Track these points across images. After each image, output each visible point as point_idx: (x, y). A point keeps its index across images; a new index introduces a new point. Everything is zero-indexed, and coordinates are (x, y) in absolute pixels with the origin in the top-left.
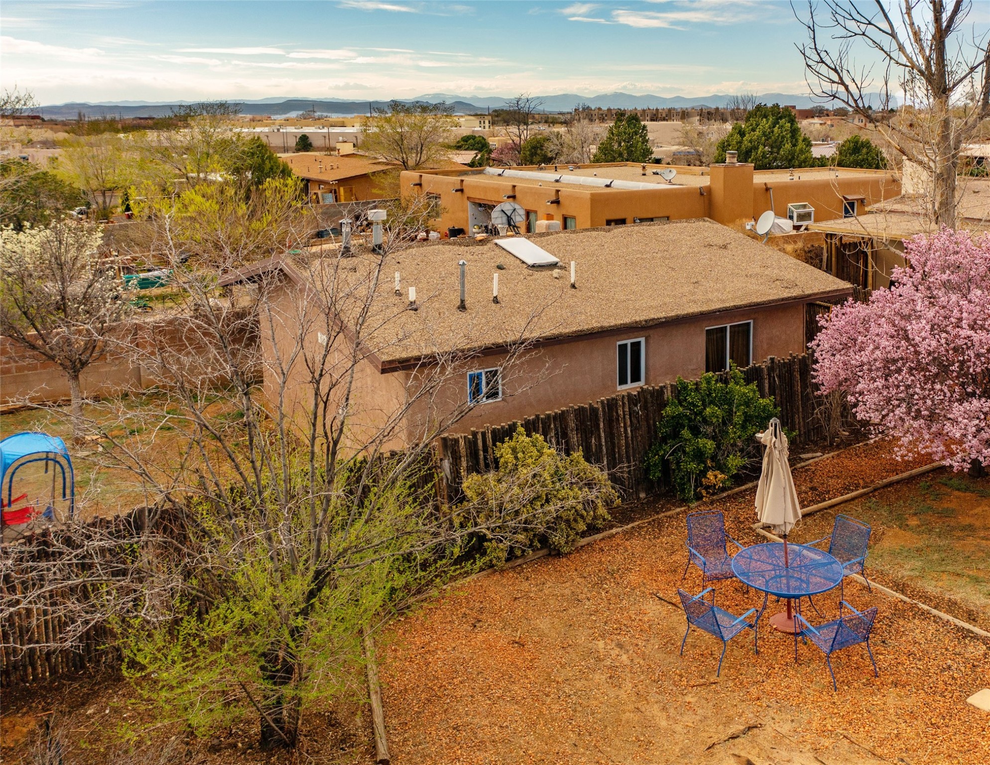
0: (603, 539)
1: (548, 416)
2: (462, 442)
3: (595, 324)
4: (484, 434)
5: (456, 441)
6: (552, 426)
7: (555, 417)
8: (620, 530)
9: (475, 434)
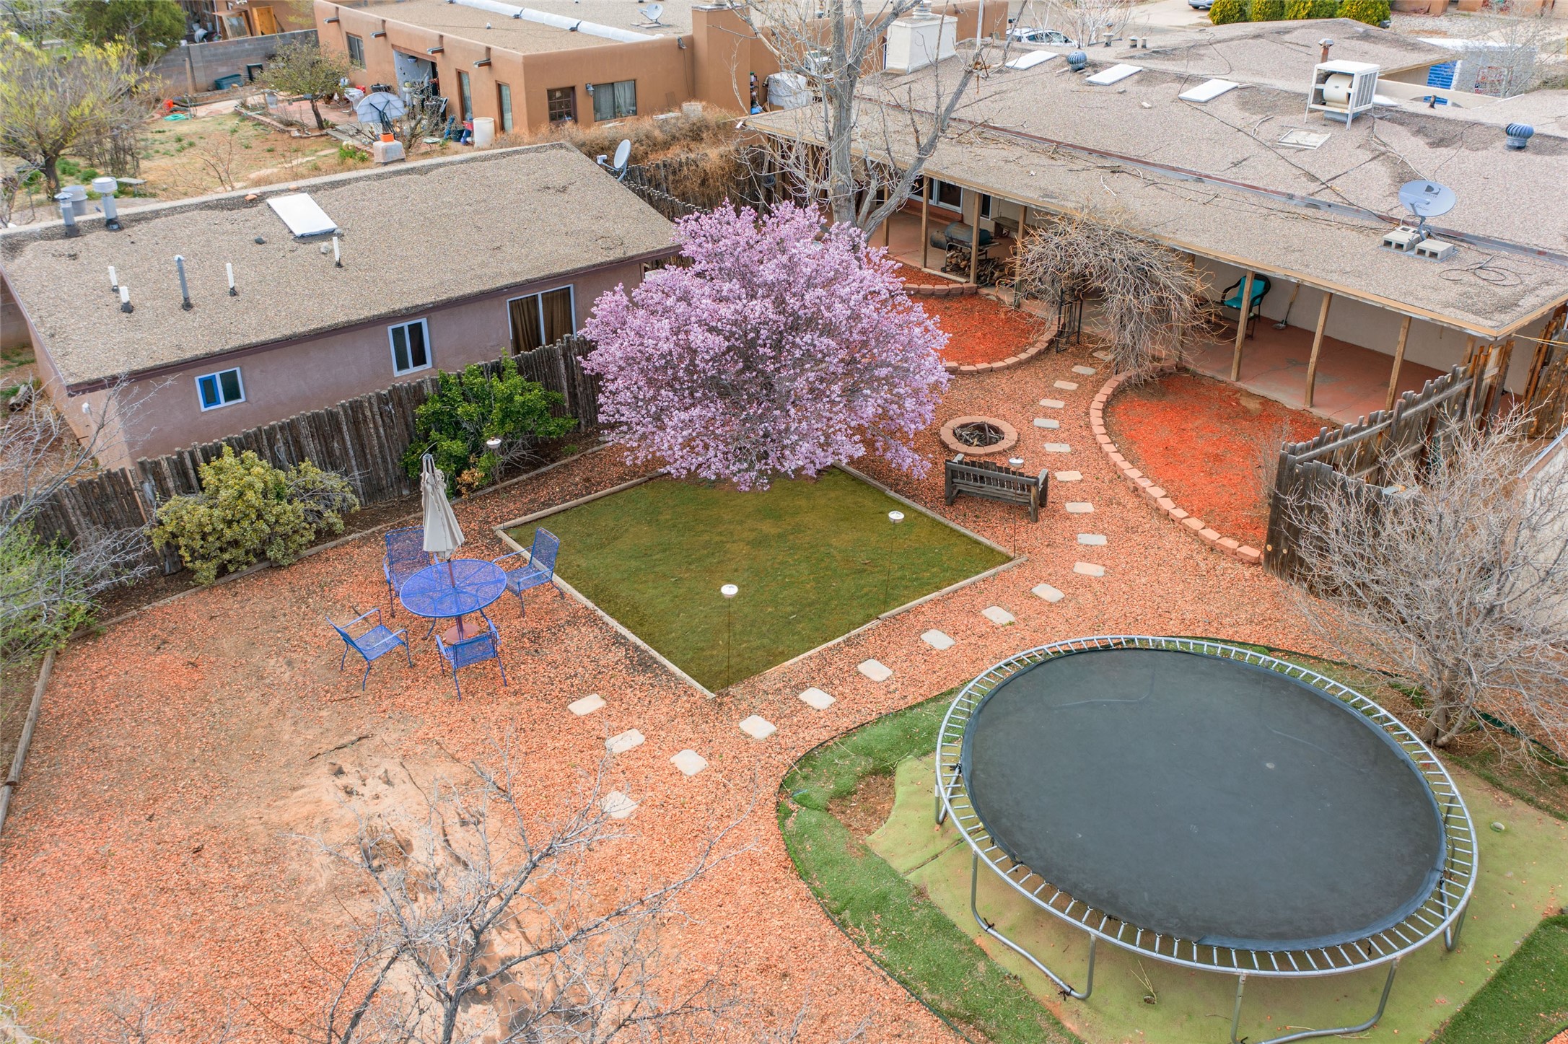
0: (336, 547)
1: (273, 428)
2: (165, 465)
3: (342, 318)
4: (192, 454)
5: (158, 464)
6: (278, 437)
7: (282, 428)
8: (358, 535)
9: (180, 454)
